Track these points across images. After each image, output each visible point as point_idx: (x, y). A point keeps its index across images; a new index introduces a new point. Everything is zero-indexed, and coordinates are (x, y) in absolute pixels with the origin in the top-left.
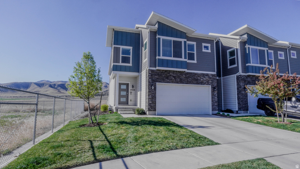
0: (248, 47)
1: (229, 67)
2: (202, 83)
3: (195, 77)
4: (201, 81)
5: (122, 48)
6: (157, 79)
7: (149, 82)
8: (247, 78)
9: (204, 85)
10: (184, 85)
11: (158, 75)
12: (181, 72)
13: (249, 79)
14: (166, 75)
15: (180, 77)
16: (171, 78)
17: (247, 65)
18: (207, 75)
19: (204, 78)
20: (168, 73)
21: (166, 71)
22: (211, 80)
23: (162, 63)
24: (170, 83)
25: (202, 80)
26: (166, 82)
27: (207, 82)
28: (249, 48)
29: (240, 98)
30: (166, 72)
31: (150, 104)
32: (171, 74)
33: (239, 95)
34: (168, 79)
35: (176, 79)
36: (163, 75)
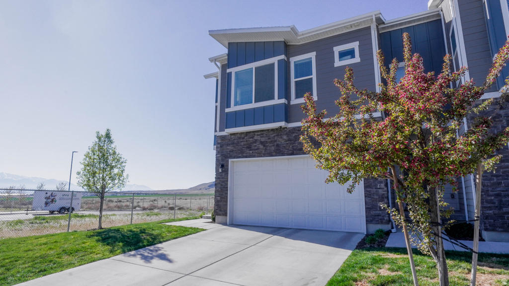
6: (230, 151)
12: (277, 129)
15: (276, 141)
16: (256, 146)
20: (251, 138)
21: (247, 133)
23: (236, 119)
24: (254, 157)
26: (246, 157)
30: (246, 136)
31: (218, 201)
32: (256, 138)
34: (250, 150)
35: (267, 146)
36: (241, 142)
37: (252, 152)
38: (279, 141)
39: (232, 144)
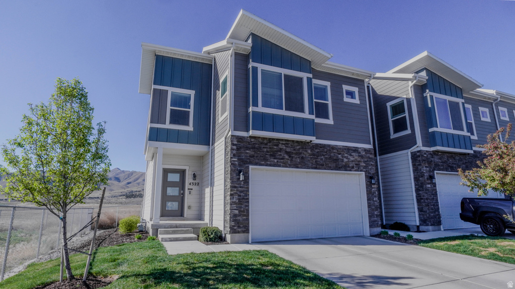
0: (430, 95)
1: (393, 136)
2: (346, 168)
3: (332, 154)
4: (344, 164)
5: (173, 94)
6: (250, 156)
7: (232, 164)
8: (432, 157)
9: (351, 171)
10: (309, 172)
11: (254, 148)
12: (302, 142)
13: (436, 159)
14: (270, 148)
15: (301, 154)
16: (281, 155)
17: (431, 130)
18: (356, 150)
19: (349, 157)
20: (275, 145)
21: (270, 140)
22: (365, 162)
23: (263, 121)
24: (279, 166)
25: (345, 160)
26: (270, 165)
27: (356, 164)
28: (432, 97)
29: (422, 199)
30: (270, 142)
31: (235, 215)
32: (280, 146)
33: (421, 192)
34: (275, 159)
35: (293, 157)
36: (264, 148)
37: (277, 161)
38: (304, 154)
39: (252, 148)
